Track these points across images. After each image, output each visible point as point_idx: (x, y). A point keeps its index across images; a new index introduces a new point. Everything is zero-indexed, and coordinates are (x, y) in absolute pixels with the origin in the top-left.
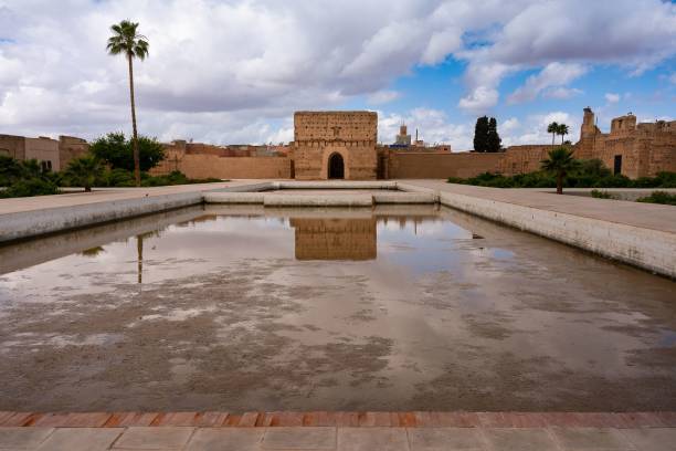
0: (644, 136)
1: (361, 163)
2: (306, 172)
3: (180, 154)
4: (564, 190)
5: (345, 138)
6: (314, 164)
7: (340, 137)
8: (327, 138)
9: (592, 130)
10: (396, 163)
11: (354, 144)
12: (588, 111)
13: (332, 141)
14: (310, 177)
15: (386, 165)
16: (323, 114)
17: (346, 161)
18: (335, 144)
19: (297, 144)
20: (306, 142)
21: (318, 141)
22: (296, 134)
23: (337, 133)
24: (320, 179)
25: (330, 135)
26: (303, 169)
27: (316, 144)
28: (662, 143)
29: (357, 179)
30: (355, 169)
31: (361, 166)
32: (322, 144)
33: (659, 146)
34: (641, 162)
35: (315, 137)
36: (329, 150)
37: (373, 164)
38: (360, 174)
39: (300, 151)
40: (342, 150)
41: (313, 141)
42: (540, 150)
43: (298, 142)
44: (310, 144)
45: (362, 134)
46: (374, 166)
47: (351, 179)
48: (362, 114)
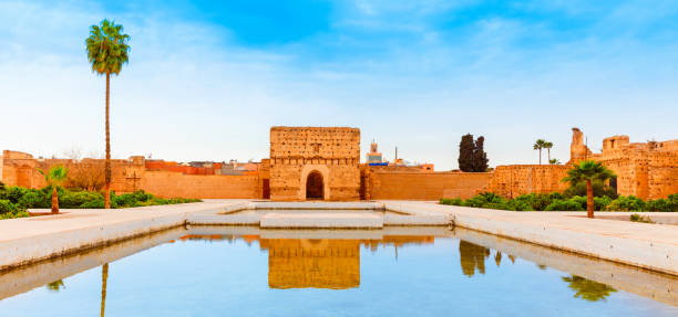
0: (639, 157)
1: (343, 183)
2: (283, 192)
3: (140, 172)
4: (596, 213)
5: (325, 155)
6: (290, 184)
7: (319, 155)
8: (306, 155)
9: (581, 150)
10: (377, 183)
11: (336, 162)
12: (576, 130)
13: (311, 159)
14: (286, 197)
15: (368, 185)
16: (301, 129)
17: (326, 181)
18: (315, 161)
19: (272, 162)
20: (283, 159)
21: (297, 158)
22: (272, 150)
23: (316, 150)
24: (298, 200)
25: (310, 152)
26: (279, 189)
27: (293, 162)
28: (661, 164)
29: (338, 200)
30: (336, 189)
31: (342, 185)
32: (301, 162)
33: (657, 167)
34: (639, 184)
35: (292, 154)
36: (308, 169)
37: (356, 184)
38: (341, 194)
39: (277, 168)
40: (323, 169)
41: (290, 158)
42: (529, 170)
43: (274, 160)
44: (287, 162)
45: (343, 152)
46: (358, 186)
47: (332, 199)
48: (344, 130)
